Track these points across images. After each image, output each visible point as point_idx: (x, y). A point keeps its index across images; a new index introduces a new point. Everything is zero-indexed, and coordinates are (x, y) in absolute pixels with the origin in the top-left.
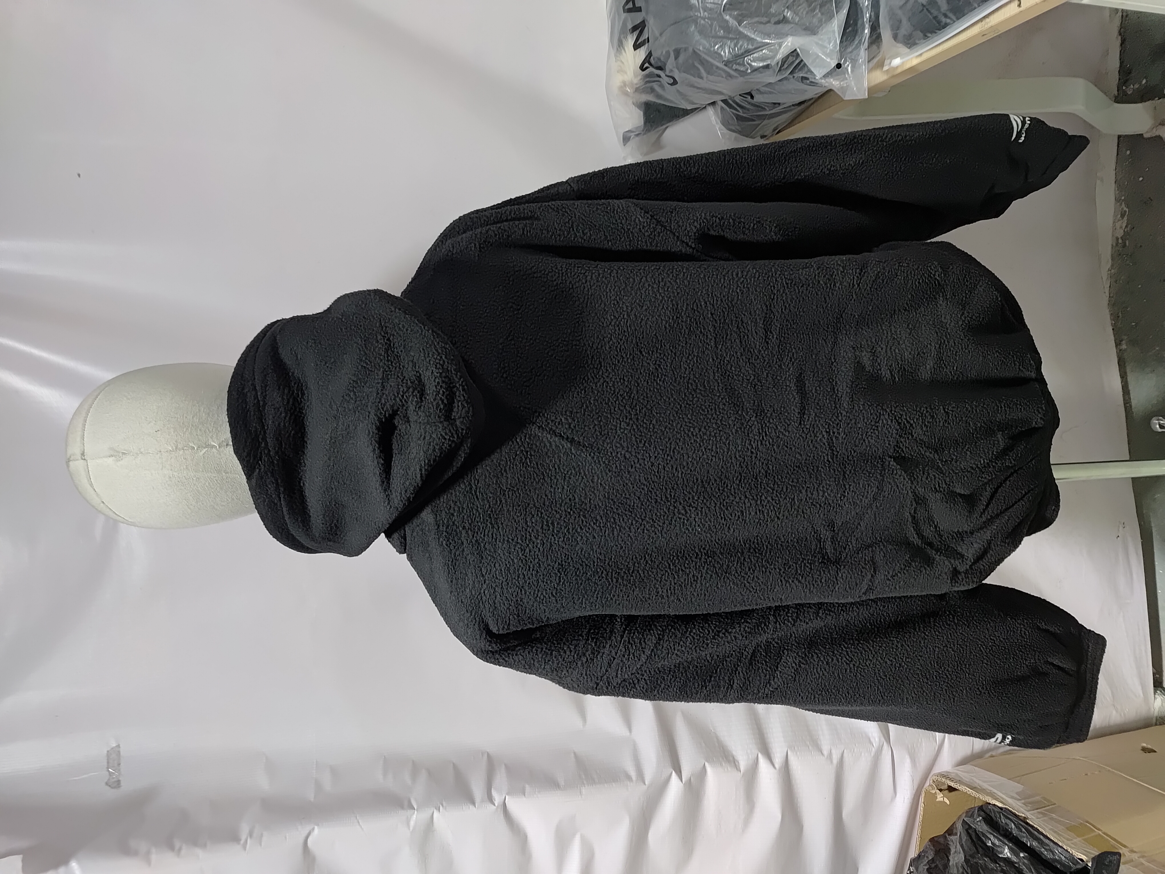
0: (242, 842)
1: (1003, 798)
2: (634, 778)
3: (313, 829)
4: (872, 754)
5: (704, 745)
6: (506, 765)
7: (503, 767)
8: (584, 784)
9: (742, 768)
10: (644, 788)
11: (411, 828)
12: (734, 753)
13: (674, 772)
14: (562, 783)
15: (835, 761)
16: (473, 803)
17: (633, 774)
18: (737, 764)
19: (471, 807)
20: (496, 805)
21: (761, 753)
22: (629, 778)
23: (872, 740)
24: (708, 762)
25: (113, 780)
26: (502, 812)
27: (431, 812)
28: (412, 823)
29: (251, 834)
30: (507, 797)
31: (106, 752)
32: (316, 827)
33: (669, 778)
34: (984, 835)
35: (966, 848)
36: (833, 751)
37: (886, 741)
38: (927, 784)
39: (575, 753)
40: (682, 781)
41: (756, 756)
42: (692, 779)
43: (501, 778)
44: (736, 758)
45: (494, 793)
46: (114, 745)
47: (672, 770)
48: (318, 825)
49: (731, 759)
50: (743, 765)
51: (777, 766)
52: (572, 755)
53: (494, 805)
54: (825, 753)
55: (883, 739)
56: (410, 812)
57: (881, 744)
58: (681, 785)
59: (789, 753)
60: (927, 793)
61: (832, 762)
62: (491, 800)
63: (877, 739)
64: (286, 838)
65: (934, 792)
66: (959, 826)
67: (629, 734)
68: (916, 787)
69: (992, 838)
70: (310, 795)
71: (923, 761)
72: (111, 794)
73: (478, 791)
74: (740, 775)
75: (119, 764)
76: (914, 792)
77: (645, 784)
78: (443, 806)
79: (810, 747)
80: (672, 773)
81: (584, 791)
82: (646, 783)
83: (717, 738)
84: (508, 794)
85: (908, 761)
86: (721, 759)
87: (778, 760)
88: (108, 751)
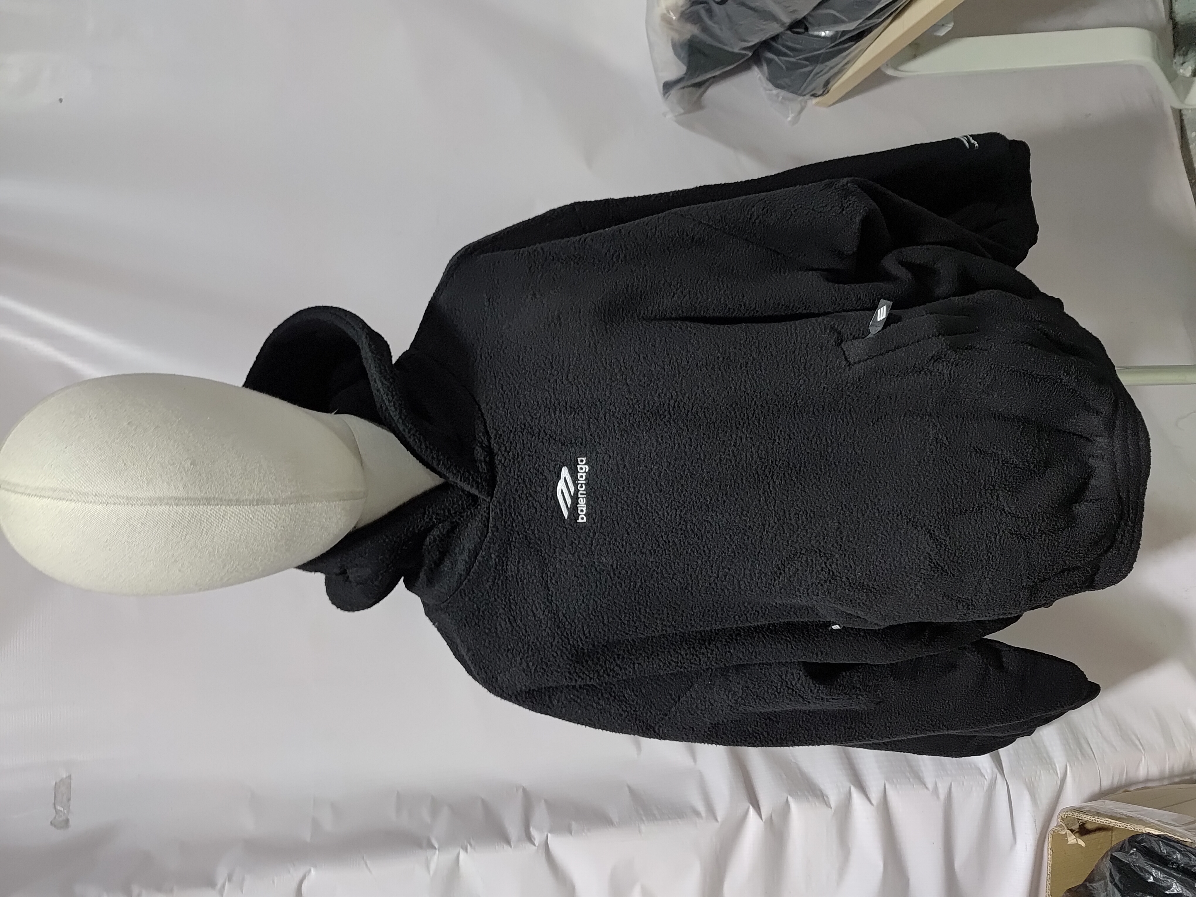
0: (219, 886)
1: (1159, 825)
2: (703, 814)
3: (310, 871)
4: (985, 788)
5: (784, 776)
6: (546, 801)
7: (543, 802)
8: (642, 820)
9: (833, 804)
10: (716, 826)
11: (432, 872)
12: (822, 787)
13: (751, 807)
14: (615, 818)
15: (942, 797)
16: (508, 842)
17: (701, 807)
18: (825, 798)
19: (506, 847)
20: (537, 844)
21: (855, 786)
22: (697, 814)
23: (983, 771)
24: (790, 795)
25: (61, 819)
26: (544, 854)
27: (457, 853)
28: (433, 866)
29: (230, 878)
30: (549, 835)
31: (54, 784)
32: (313, 870)
33: (745, 816)
34: (1141, 869)
35: (1122, 887)
36: (939, 785)
37: (1000, 773)
38: (1054, 824)
39: (629, 787)
40: (762, 819)
41: (848, 789)
42: (773, 815)
43: (540, 814)
44: (824, 792)
45: (534, 832)
46: (64, 776)
47: (747, 804)
48: (315, 867)
49: (819, 793)
50: (834, 799)
51: (874, 802)
52: (626, 789)
53: (534, 845)
54: (930, 786)
55: (996, 770)
56: (429, 853)
57: (994, 776)
58: (761, 823)
59: (887, 786)
60: (1055, 835)
61: (938, 797)
62: (530, 839)
63: (989, 771)
64: (273, 882)
65: (1063, 833)
66: (1108, 864)
67: (693, 764)
68: (1039, 830)
69: (1154, 871)
70: (306, 835)
71: (1045, 797)
72: (57, 836)
73: (514, 830)
74: (830, 812)
75: (69, 800)
76: (1038, 836)
77: (716, 820)
78: (470, 845)
79: (911, 780)
80: (749, 808)
81: (643, 828)
82: (719, 820)
83: (799, 769)
84: (551, 831)
85: (1027, 797)
86: (806, 793)
87: (875, 794)
88: (56, 784)
